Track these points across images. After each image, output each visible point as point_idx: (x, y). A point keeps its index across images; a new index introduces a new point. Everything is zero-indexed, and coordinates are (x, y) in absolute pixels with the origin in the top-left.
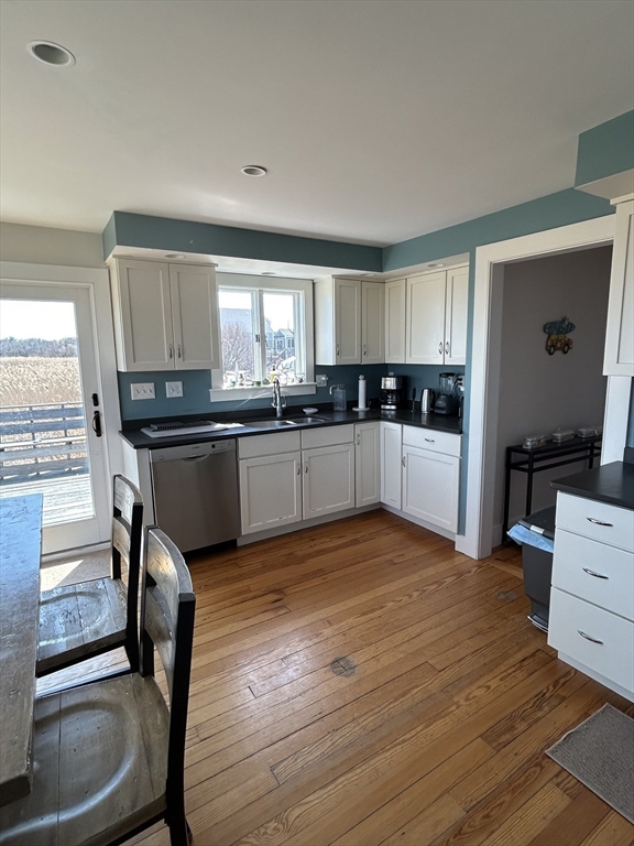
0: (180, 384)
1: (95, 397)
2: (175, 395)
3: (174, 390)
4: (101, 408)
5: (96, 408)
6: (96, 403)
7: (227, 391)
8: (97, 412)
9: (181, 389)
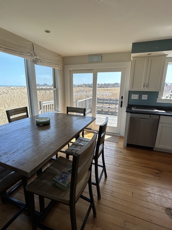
0: (147, 96)
1: (122, 97)
2: (145, 99)
3: (145, 97)
4: (123, 100)
5: (122, 100)
6: (122, 99)
7: (163, 99)
8: (122, 101)
9: (147, 97)
